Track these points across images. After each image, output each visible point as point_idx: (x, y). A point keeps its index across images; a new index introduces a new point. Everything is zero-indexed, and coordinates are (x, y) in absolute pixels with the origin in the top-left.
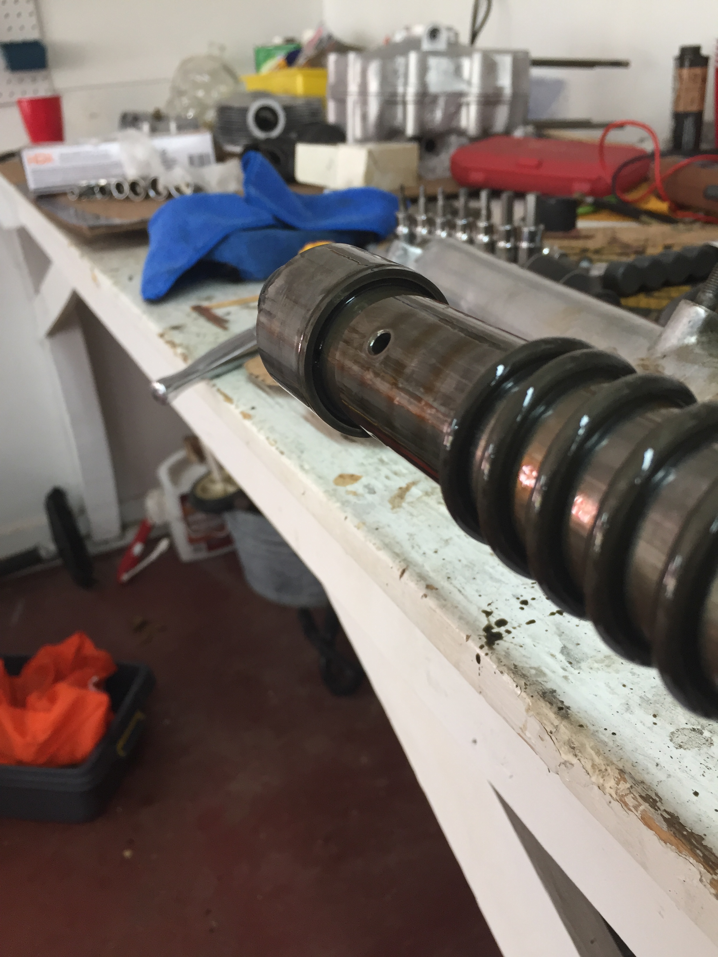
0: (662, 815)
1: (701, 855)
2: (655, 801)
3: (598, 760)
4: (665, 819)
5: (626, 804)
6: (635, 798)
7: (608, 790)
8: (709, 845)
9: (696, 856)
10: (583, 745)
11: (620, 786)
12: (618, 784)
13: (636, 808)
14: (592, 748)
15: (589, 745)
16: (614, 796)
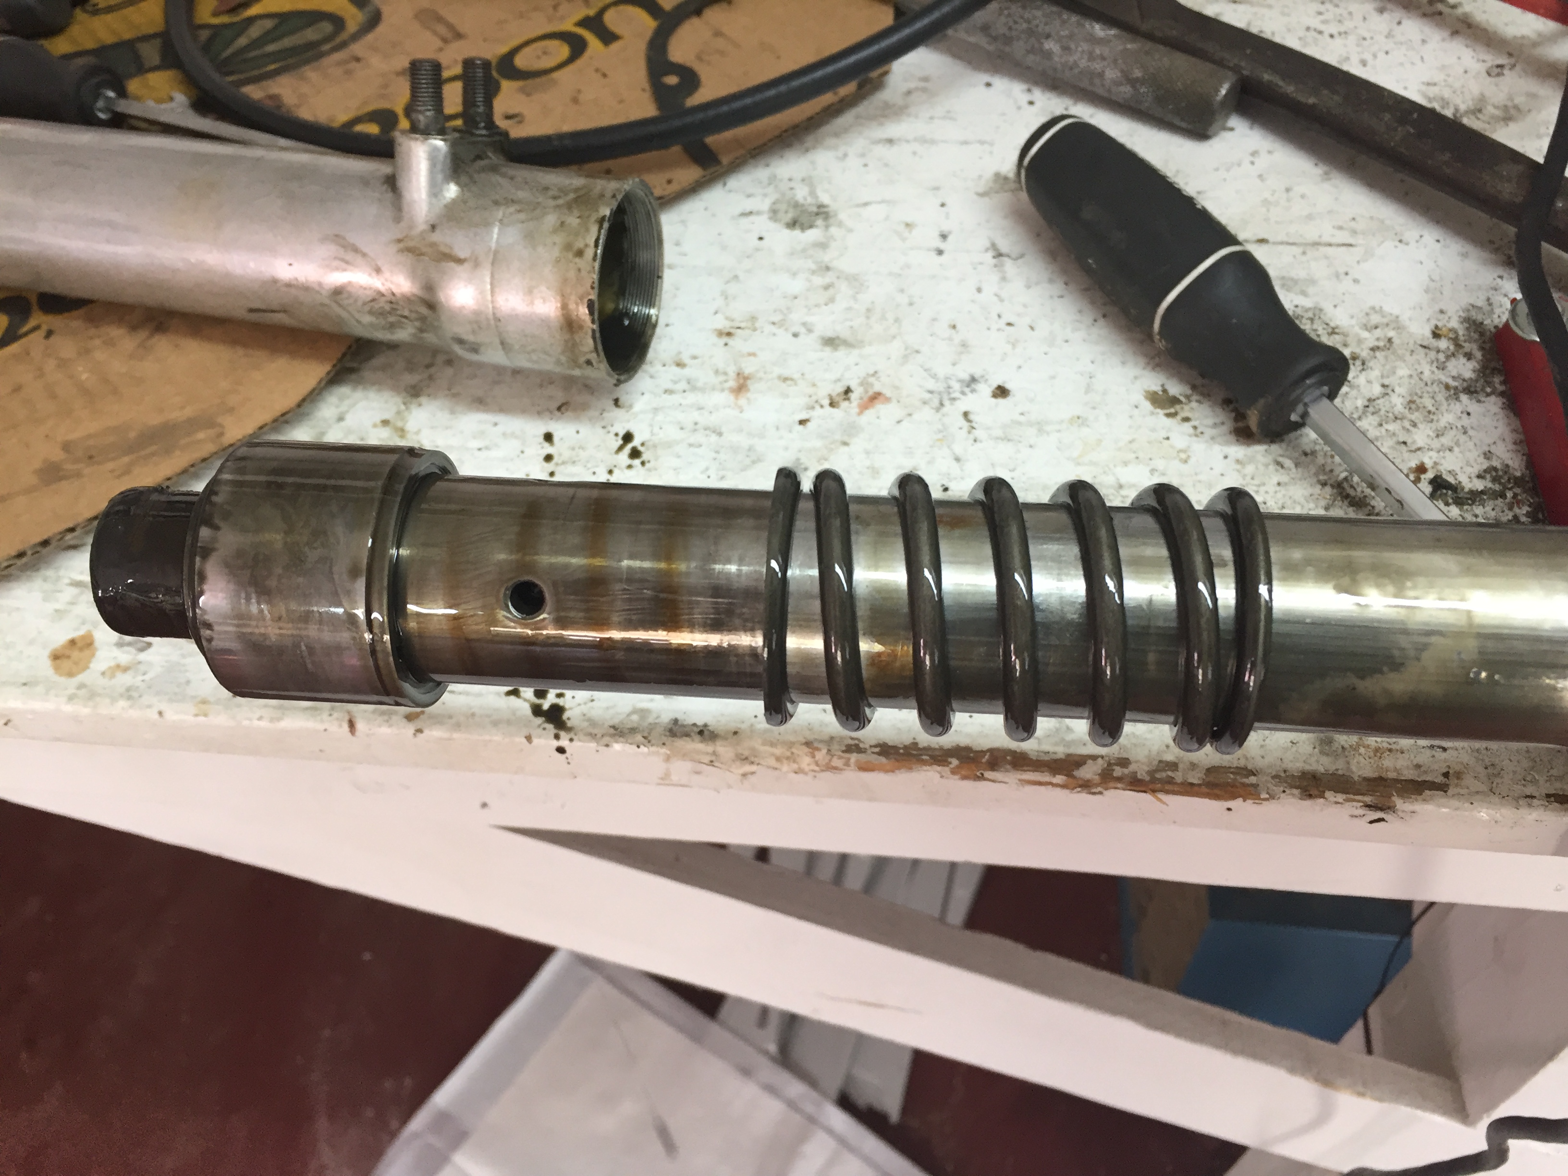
0: (873, 753)
1: (928, 758)
2: (857, 746)
3: (778, 751)
4: (879, 754)
5: (836, 768)
6: (840, 758)
7: (807, 768)
8: (925, 745)
9: (924, 763)
10: (753, 749)
11: (817, 758)
12: (813, 757)
13: (847, 764)
14: (764, 744)
15: (757, 744)
16: (817, 768)
